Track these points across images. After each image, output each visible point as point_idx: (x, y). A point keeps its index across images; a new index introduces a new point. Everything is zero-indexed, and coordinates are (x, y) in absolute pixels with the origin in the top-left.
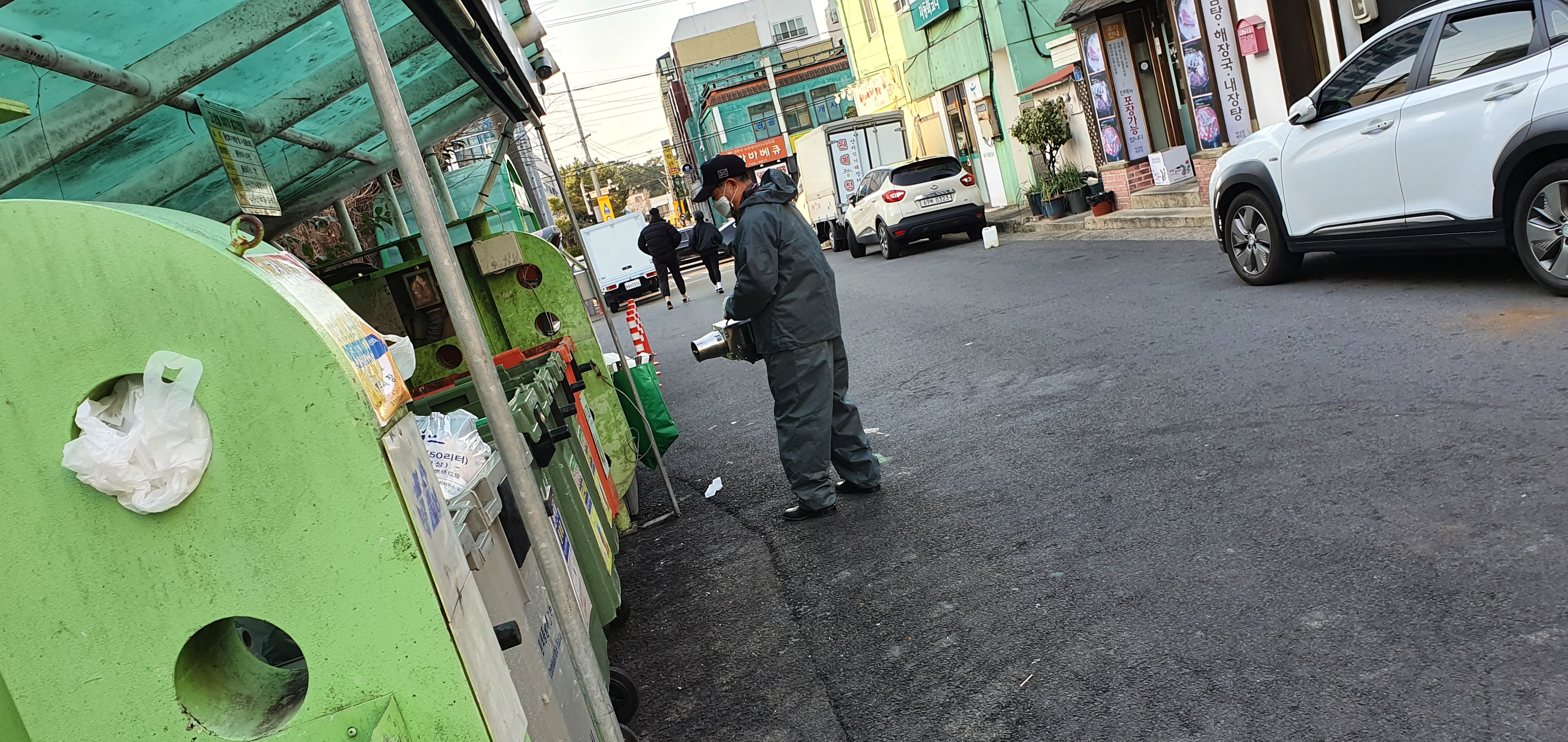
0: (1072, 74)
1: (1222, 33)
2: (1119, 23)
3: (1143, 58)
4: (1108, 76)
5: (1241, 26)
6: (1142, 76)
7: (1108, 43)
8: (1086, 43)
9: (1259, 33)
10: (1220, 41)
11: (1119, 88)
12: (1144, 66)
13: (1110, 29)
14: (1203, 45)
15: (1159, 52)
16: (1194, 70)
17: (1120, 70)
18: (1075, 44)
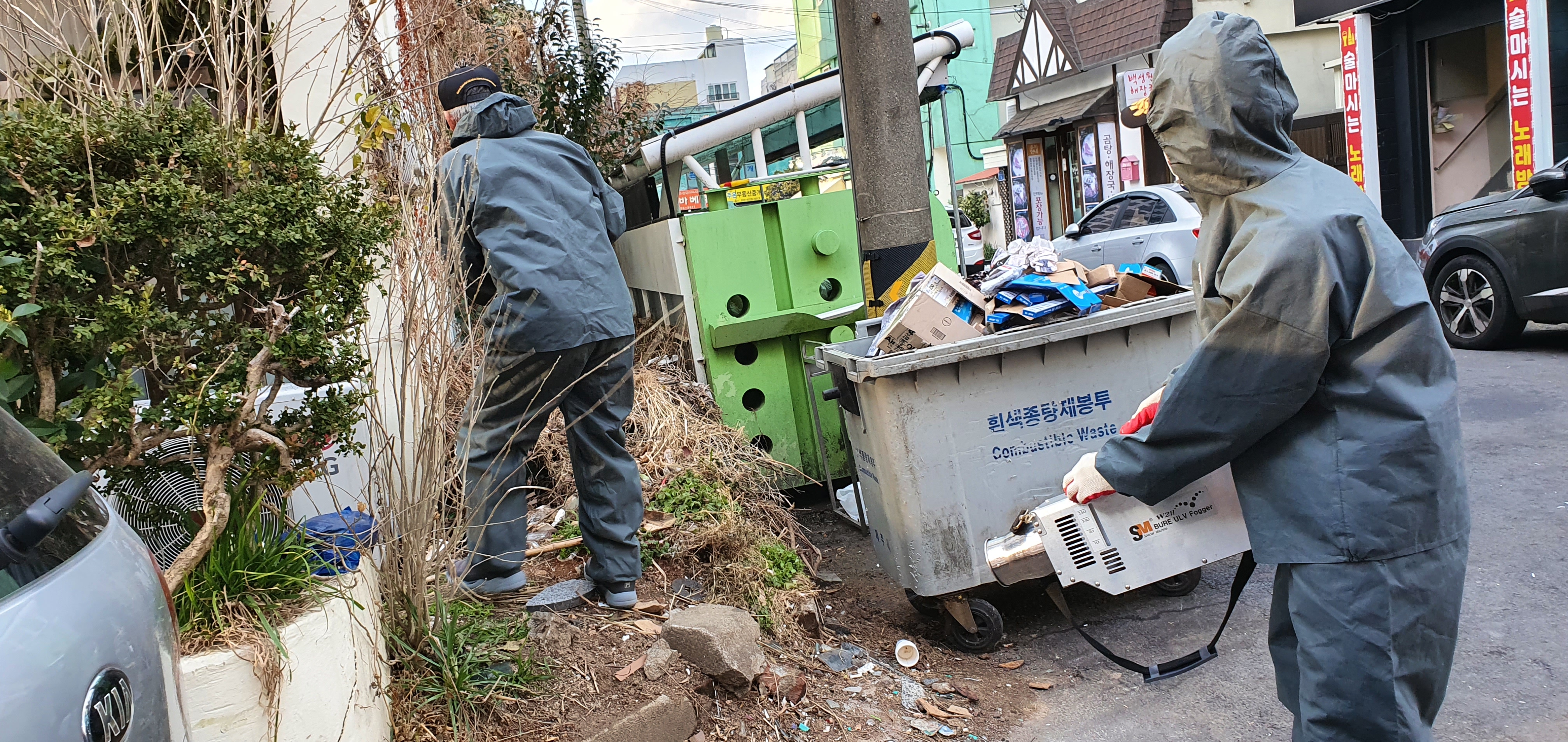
0: (997, 175)
1: (1110, 163)
2: (1038, 145)
3: (1053, 172)
4: (1025, 181)
5: (1124, 160)
6: (1050, 184)
7: (1029, 157)
8: (1013, 154)
9: (1135, 167)
10: (1108, 169)
11: (1033, 190)
12: (1053, 177)
13: (1032, 147)
14: (1096, 169)
15: (1065, 168)
16: (1089, 185)
17: (1035, 177)
18: (1005, 153)
